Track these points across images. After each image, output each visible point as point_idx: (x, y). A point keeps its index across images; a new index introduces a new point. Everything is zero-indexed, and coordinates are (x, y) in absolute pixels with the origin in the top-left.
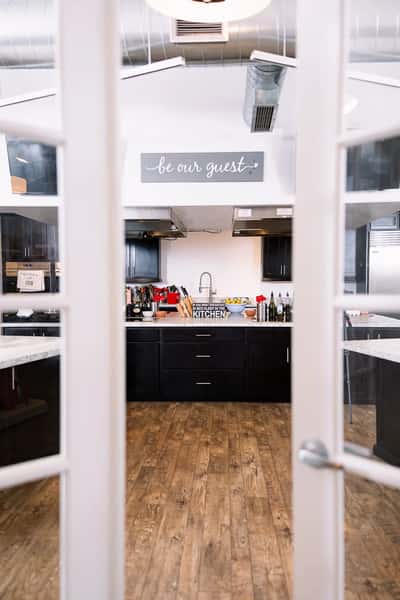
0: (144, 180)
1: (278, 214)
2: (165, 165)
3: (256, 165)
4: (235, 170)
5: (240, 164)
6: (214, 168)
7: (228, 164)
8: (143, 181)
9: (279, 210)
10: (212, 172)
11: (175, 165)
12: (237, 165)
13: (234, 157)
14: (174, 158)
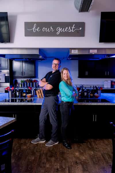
0: (26, 35)
1: (90, 52)
2: (36, 28)
3: (81, 29)
4: (70, 31)
5: (73, 28)
6: (60, 29)
7: (67, 28)
9: (90, 50)
10: (59, 31)
11: (41, 28)
12: (71, 29)
13: (70, 24)
14: (41, 25)
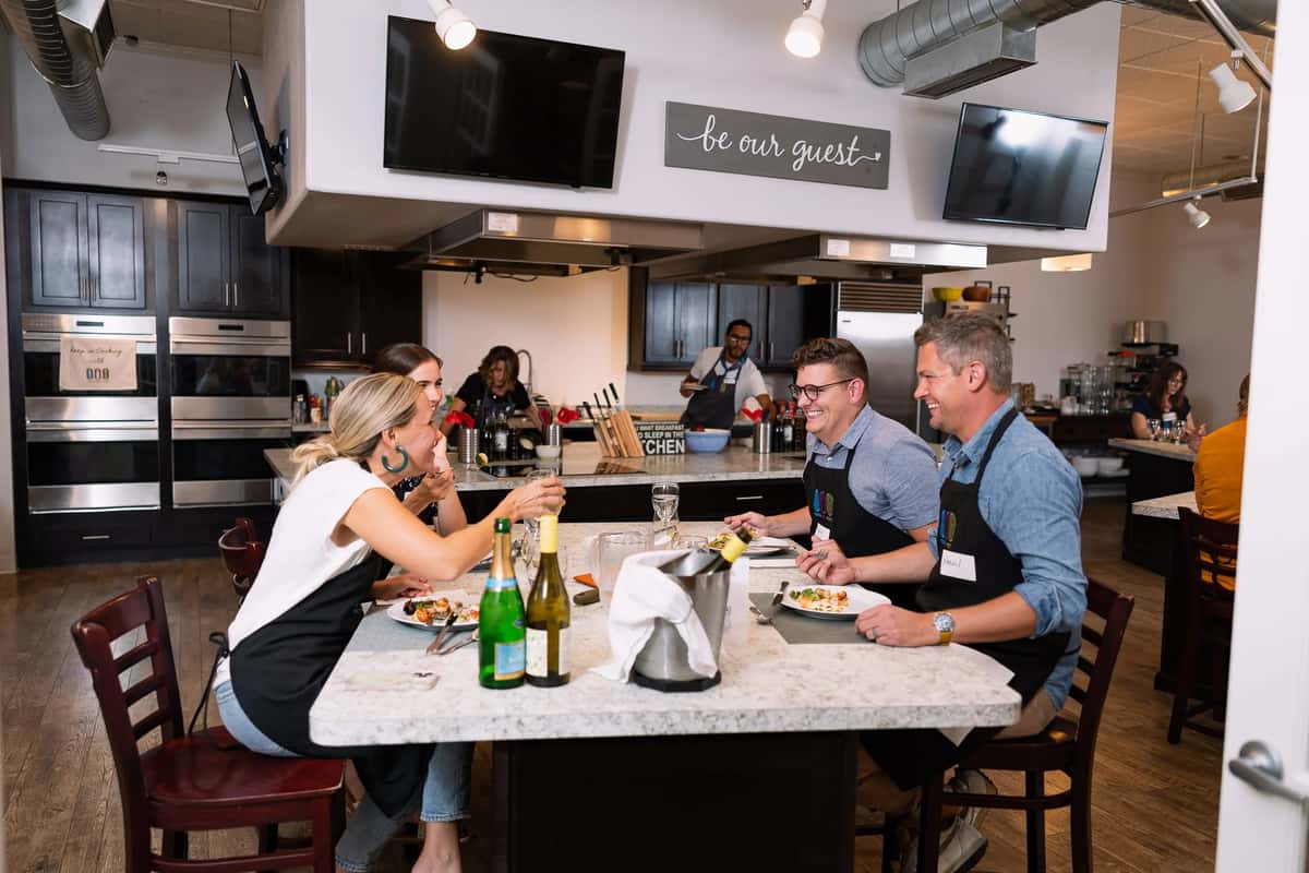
0: (671, 161)
2: (716, 133)
3: (878, 156)
4: (842, 162)
5: (851, 149)
6: (806, 151)
7: (831, 147)
8: (667, 165)
9: (893, 246)
10: (802, 159)
11: (734, 138)
12: (846, 153)
13: (840, 133)
14: (735, 122)
